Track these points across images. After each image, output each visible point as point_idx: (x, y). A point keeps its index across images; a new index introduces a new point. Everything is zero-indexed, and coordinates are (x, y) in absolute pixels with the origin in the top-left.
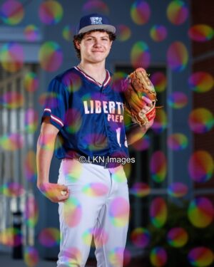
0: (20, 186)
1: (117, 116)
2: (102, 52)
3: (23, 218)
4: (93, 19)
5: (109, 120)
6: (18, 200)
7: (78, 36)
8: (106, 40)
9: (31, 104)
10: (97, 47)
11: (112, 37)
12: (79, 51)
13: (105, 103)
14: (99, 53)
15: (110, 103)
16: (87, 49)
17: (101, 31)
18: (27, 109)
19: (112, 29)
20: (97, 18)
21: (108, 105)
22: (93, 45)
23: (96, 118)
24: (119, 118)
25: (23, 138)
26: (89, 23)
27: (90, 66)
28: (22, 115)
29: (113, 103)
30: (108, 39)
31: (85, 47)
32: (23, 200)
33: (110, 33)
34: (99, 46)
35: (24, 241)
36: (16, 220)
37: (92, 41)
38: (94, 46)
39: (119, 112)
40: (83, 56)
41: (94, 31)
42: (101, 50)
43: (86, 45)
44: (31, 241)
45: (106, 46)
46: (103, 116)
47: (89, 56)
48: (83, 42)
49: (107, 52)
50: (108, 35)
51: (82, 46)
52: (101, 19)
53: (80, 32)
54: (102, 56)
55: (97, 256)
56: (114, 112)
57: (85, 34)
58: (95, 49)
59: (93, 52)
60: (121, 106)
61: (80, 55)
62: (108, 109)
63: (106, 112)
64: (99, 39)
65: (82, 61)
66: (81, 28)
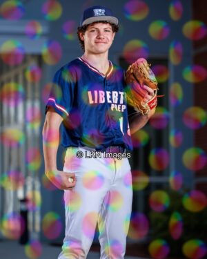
0: (27, 174)
1: (119, 106)
2: (105, 43)
3: (30, 205)
4: (97, 11)
5: (112, 109)
6: (25, 188)
7: (82, 27)
8: (109, 31)
9: (37, 94)
10: (100, 38)
11: (115, 29)
12: (83, 42)
13: (108, 93)
14: (102, 44)
15: (114, 93)
16: (90, 40)
17: (104, 22)
18: (33, 99)
19: (115, 20)
20: (100, 10)
21: (111, 95)
22: (96, 36)
23: (100, 108)
24: (121, 107)
25: (29, 127)
26: (92, 15)
27: (94, 57)
28: (29, 105)
29: (116, 93)
30: (111, 30)
31: (89, 38)
32: (29, 188)
33: (112, 24)
34: (102, 37)
35: (30, 227)
36: (23, 207)
37: (96, 32)
38: (97, 38)
39: (121, 102)
40: (87, 47)
41: (97, 22)
42: (104, 41)
43: (89, 36)
44: (38, 228)
45: (109, 37)
46: (106, 106)
47: (92, 46)
48: (86, 33)
49: (110, 43)
50: (111, 27)
51: (86, 38)
52: (104, 10)
53: (84, 24)
54: (105, 47)
55: (101, 241)
56: (116, 102)
57: (88, 25)
58: (98, 41)
59: (96, 43)
60: (124, 95)
61: (84, 46)
62: (111, 99)
63: (109, 101)
64: (102, 31)
65: (86, 52)
66: (84, 19)
